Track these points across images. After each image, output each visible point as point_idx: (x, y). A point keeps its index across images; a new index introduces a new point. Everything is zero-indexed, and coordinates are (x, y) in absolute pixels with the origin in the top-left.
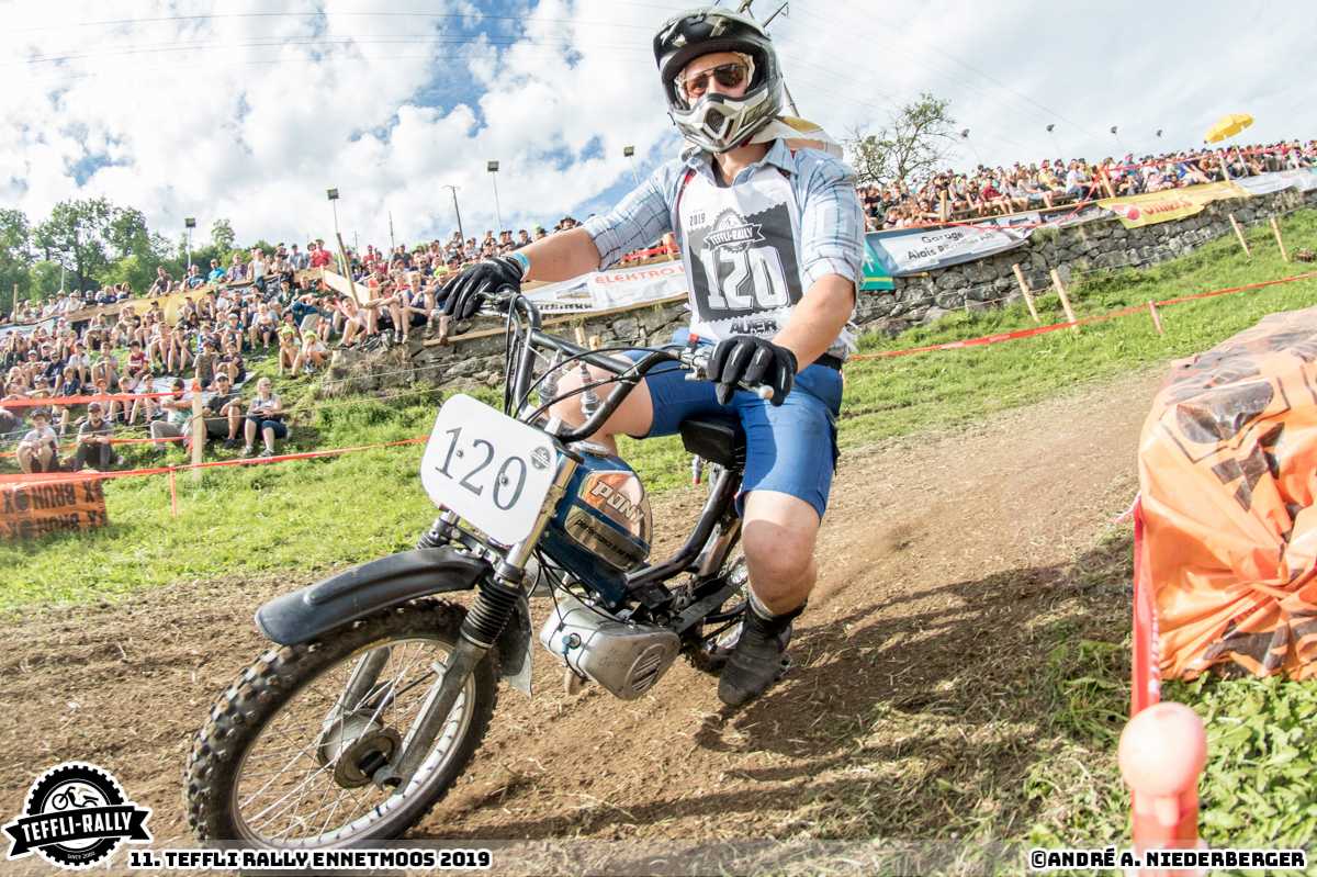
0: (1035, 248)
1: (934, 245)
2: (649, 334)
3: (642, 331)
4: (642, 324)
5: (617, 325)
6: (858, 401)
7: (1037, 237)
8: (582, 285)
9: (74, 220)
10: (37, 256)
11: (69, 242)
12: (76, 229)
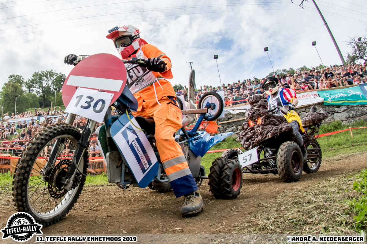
6: (356, 142)
9: (41, 79)
10: (26, 91)
11: (40, 86)
12: (42, 81)
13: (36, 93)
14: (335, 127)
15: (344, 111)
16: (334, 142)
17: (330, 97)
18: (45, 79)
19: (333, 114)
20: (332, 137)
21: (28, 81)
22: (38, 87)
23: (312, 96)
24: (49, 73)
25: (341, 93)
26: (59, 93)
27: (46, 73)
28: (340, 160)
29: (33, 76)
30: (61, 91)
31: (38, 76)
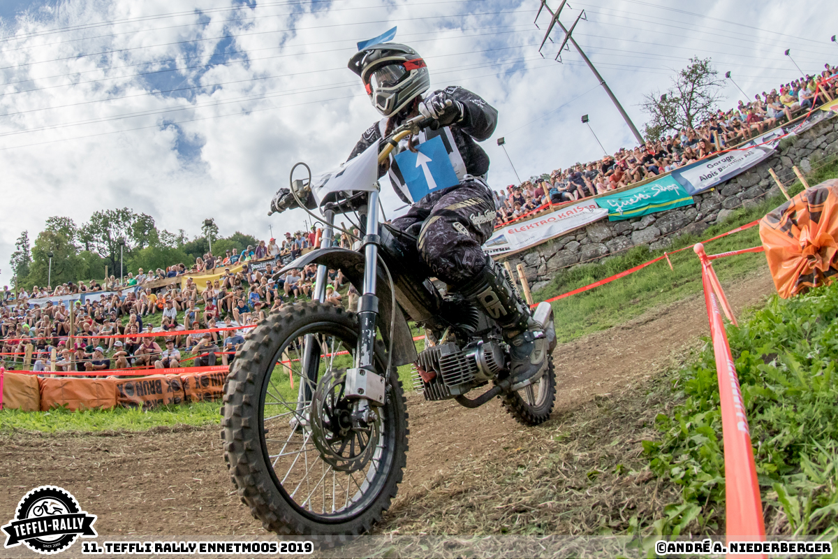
0: (783, 153)
1: (715, 169)
2: (547, 260)
3: (543, 259)
4: (542, 254)
5: (527, 257)
6: (682, 277)
7: (782, 145)
8: (501, 236)
9: (106, 224)
10: (80, 247)
11: (104, 238)
12: (108, 229)
13: (99, 252)
14: (637, 257)
15: (650, 225)
16: (637, 287)
17: (620, 205)
18: (113, 224)
19: (630, 234)
20: (633, 277)
21: (82, 228)
22: (102, 240)
23: (585, 210)
24: (121, 214)
25: (640, 194)
26: (142, 251)
27: (115, 215)
28: (652, 320)
29: (92, 220)
30: (145, 247)
31: (101, 220)
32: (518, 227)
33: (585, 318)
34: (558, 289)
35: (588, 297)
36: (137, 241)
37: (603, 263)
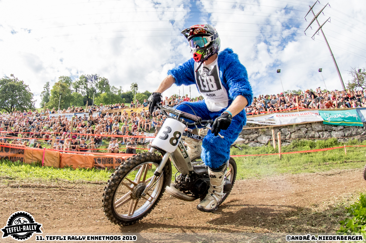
2: (291, 133)
3: (289, 132)
4: (289, 130)
5: (282, 130)
6: (349, 159)
8: (272, 117)
9: (86, 81)
10: (73, 91)
11: (85, 87)
12: (87, 83)
13: (81, 93)
14: (331, 143)
15: (340, 130)
16: (329, 157)
17: (330, 117)
18: (90, 81)
19: (331, 131)
20: (327, 152)
21: (75, 82)
22: (84, 88)
23: (313, 114)
24: (93, 77)
25: (339, 115)
26: (102, 94)
27: (91, 77)
28: (333, 175)
29: (80, 79)
30: (103, 93)
31: (84, 79)
32: (281, 114)
33: (303, 165)
34: (293, 148)
35: (306, 155)
36: (100, 90)
37: (316, 141)
